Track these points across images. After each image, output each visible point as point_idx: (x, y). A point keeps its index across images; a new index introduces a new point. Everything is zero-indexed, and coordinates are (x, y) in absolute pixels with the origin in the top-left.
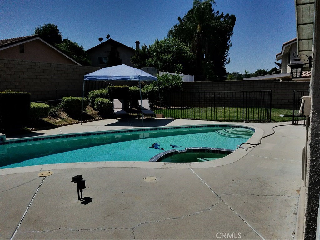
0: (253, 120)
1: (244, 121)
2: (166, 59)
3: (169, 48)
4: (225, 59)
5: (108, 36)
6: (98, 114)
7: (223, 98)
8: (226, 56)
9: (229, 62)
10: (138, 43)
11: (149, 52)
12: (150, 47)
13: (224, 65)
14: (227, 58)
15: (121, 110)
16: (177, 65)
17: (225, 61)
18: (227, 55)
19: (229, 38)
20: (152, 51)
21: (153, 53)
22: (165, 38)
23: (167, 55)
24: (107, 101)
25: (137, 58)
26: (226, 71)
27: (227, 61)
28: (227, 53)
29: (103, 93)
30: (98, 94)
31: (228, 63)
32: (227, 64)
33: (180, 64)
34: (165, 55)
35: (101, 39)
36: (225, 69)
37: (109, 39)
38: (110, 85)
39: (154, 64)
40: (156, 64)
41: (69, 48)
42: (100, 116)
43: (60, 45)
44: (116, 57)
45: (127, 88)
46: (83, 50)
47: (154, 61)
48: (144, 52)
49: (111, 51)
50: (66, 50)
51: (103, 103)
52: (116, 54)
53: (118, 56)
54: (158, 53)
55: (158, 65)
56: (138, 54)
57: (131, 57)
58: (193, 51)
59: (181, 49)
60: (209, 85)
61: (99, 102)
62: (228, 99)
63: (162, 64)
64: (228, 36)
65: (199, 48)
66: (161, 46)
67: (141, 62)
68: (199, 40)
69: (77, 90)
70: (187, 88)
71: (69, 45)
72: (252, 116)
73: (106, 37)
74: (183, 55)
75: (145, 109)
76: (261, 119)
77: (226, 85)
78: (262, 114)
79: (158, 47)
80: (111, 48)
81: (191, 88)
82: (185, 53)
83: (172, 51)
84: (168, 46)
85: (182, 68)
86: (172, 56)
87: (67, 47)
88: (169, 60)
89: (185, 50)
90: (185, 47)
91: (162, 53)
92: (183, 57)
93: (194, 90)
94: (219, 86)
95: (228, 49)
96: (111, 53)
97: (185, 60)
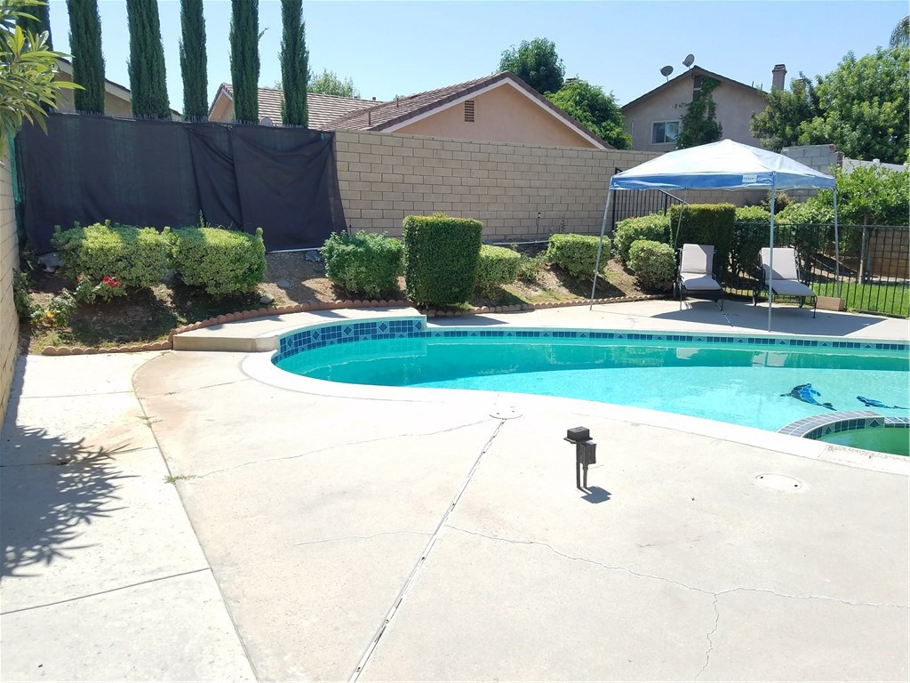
2: (876, 118)
3: (892, 81)
5: (689, 60)
6: (635, 284)
10: (780, 71)
11: (816, 100)
12: (820, 82)
15: (702, 276)
20: (825, 93)
21: (828, 102)
22: (878, 48)
23: (880, 105)
24: (665, 248)
25: (772, 118)
29: (656, 227)
30: (642, 229)
34: (871, 104)
35: (667, 71)
37: (692, 67)
38: (679, 203)
39: (829, 135)
40: (835, 135)
41: (577, 103)
42: (639, 289)
43: (556, 96)
44: (706, 119)
45: (731, 212)
46: (613, 106)
47: (828, 128)
48: (799, 98)
49: (692, 103)
50: (570, 109)
51: (653, 255)
52: (707, 110)
53: (712, 114)
54: (850, 99)
55: (842, 135)
56: (778, 107)
57: (753, 117)
61: (642, 250)
63: (856, 134)
66: (860, 75)
67: (784, 129)
69: (589, 218)
71: (579, 94)
73: (684, 63)
75: (781, 278)
79: (850, 80)
80: (696, 94)
83: (900, 91)
84: (887, 76)
86: (900, 107)
87: (575, 101)
88: (885, 121)
91: (862, 100)
96: (689, 109)
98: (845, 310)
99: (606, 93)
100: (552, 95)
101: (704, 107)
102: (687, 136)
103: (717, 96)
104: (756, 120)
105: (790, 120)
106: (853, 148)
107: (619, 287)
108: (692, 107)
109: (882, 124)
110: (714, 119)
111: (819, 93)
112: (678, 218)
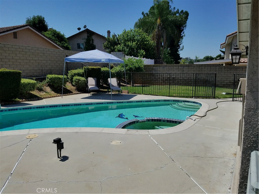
1: (194, 97)
2: (132, 46)
3: (134, 37)
5: (85, 27)
6: (76, 89)
7: (177, 78)
8: (180, 44)
10: (109, 32)
11: (118, 40)
12: (119, 36)
13: (178, 52)
14: (181, 46)
15: (94, 86)
16: (140, 51)
17: (179, 48)
18: (181, 43)
19: (183, 30)
21: (121, 41)
22: (131, 29)
23: (132, 43)
24: (83, 79)
25: (108, 44)
26: (180, 56)
27: (181, 48)
29: (80, 73)
30: (76, 73)
31: (182, 50)
34: (130, 42)
35: (79, 29)
36: (179, 54)
37: (86, 28)
38: (86, 66)
39: (122, 49)
41: (53, 36)
42: (77, 91)
43: (46, 33)
44: (91, 43)
45: (100, 69)
46: (64, 37)
47: (121, 48)
48: (114, 40)
49: (87, 39)
50: (51, 37)
51: (80, 81)
53: (93, 42)
54: (126, 41)
55: (125, 50)
56: (109, 42)
57: (103, 44)
58: (153, 40)
59: (143, 38)
60: (166, 68)
61: (77, 79)
62: (180, 79)
63: (128, 50)
64: (182, 28)
65: (159, 37)
66: (127, 35)
67: (111, 47)
68: (159, 31)
69: (59, 70)
70: (148, 69)
71: (53, 33)
72: (200, 93)
73: (84, 27)
74: (145, 42)
75: (113, 86)
76: (207, 95)
77: (180, 68)
78: (208, 92)
79: (125, 36)
80: (88, 36)
81: (151, 69)
82: (147, 41)
83: (136, 39)
84: (133, 36)
85: (144, 53)
86: (137, 44)
87: (52, 35)
88: (134, 47)
89: (147, 39)
90: (147, 36)
91: (128, 41)
92: (146, 45)
93: (154, 71)
94: (173, 68)
95: (182, 39)
96: (86, 40)
97: (147, 47)
98: (129, 93)
99: (62, 33)
101: (90, 40)
102: (86, 48)
105: (112, 45)
106: (127, 53)
107: (71, 90)
108: (87, 40)
109: (133, 47)
110: (93, 43)
111: (119, 39)
112: (86, 70)
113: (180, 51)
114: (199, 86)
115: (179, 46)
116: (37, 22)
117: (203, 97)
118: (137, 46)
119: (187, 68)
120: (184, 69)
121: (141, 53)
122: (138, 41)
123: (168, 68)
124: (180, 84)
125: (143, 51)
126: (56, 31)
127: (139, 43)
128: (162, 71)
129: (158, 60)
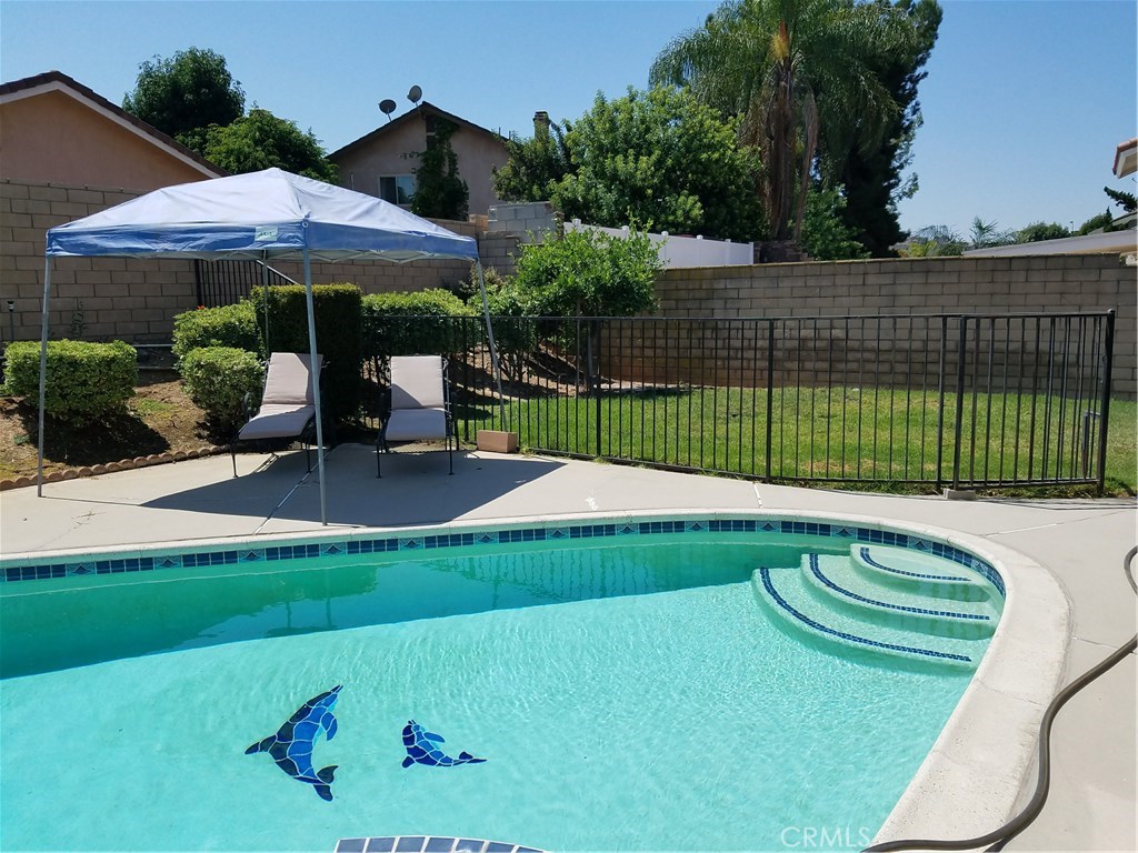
0: (1002, 484)
1: (947, 490)
2: (633, 176)
3: (648, 130)
4: (896, 176)
5: (415, 94)
6: (201, 426)
7: (856, 344)
8: (901, 167)
9: (914, 190)
10: (542, 118)
11: (567, 155)
12: (569, 129)
13: (892, 204)
14: (904, 174)
15: (295, 408)
16: (676, 200)
17: (897, 184)
18: (906, 162)
19: (913, 93)
20: (576, 144)
21: (581, 154)
22: (630, 89)
23: (636, 160)
25: (516, 173)
26: (898, 226)
27: (904, 184)
28: (907, 152)
29: (241, 322)
30: (214, 328)
31: (909, 194)
32: (904, 198)
33: (687, 197)
34: (626, 157)
35: (387, 106)
36: (896, 217)
37: (420, 103)
38: (287, 282)
39: (583, 197)
40: (590, 197)
41: (257, 142)
42: (206, 433)
43: (227, 130)
44: (446, 175)
45: (353, 299)
47: (581, 188)
48: (546, 150)
49: (426, 153)
50: (246, 149)
51: (218, 374)
52: (447, 163)
53: (454, 170)
54: (602, 150)
55: (597, 198)
56: (521, 159)
57: (494, 172)
58: (752, 140)
59: (696, 134)
60: (786, 283)
61: (199, 366)
62: (878, 351)
63: (612, 197)
64: (909, 86)
65: (781, 128)
66: (612, 121)
67: (531, 188)
68: (781, 96)
69: (146, 308)
70: (683, 294)
71: (260, 129)
72: (995, 444)
73: (409, 97)
74: (705, 155)
75: (416, 406)
76: (1044, 474)
77: (871, 280)
78: (1054, 437)
79: (599, 127)
80: (430, 141)
81: (703, 294)
82: (711, 147)
83: (658, 142)
84: (643, 123)
85: (697, 212)
86: (659, 163)
87: (253, 138)
88: (643, 180)
89: (713, 137)
90: (717, 123)
91: (616, 152)
92: (705, 168)
93: (718, 304)
94: (834, 285)
95: (909, 139)
96: (425, 160)
97: (713, 178)
98: (516, 450)
99: (303, 129)
100: (221, 129)
101: (442, 159)
102: (423, 197)
103: (457, 144)
104: (498, 176)
105: (538, 177)
106: (611, 215)
107: (162, 434)
108: (426, 158)
109: (640, 184)
110: (456, 176)
111: (569, 143)
112: (263, 308)
113: (901, 198)
114: (990, 390)
115: (892, 174)
116: (186, 80)
117: (1018, 484)
118: (664, 175)
119: (919, 279)
120: (900, 289)
121: (680, 212)
122: (667, 149)
123: (800, 283)
124: (876, 381)
125: (691, 200)
126: (272, 117)
127: (669, 162)
128: (767, 303)
129: (776, 244)
